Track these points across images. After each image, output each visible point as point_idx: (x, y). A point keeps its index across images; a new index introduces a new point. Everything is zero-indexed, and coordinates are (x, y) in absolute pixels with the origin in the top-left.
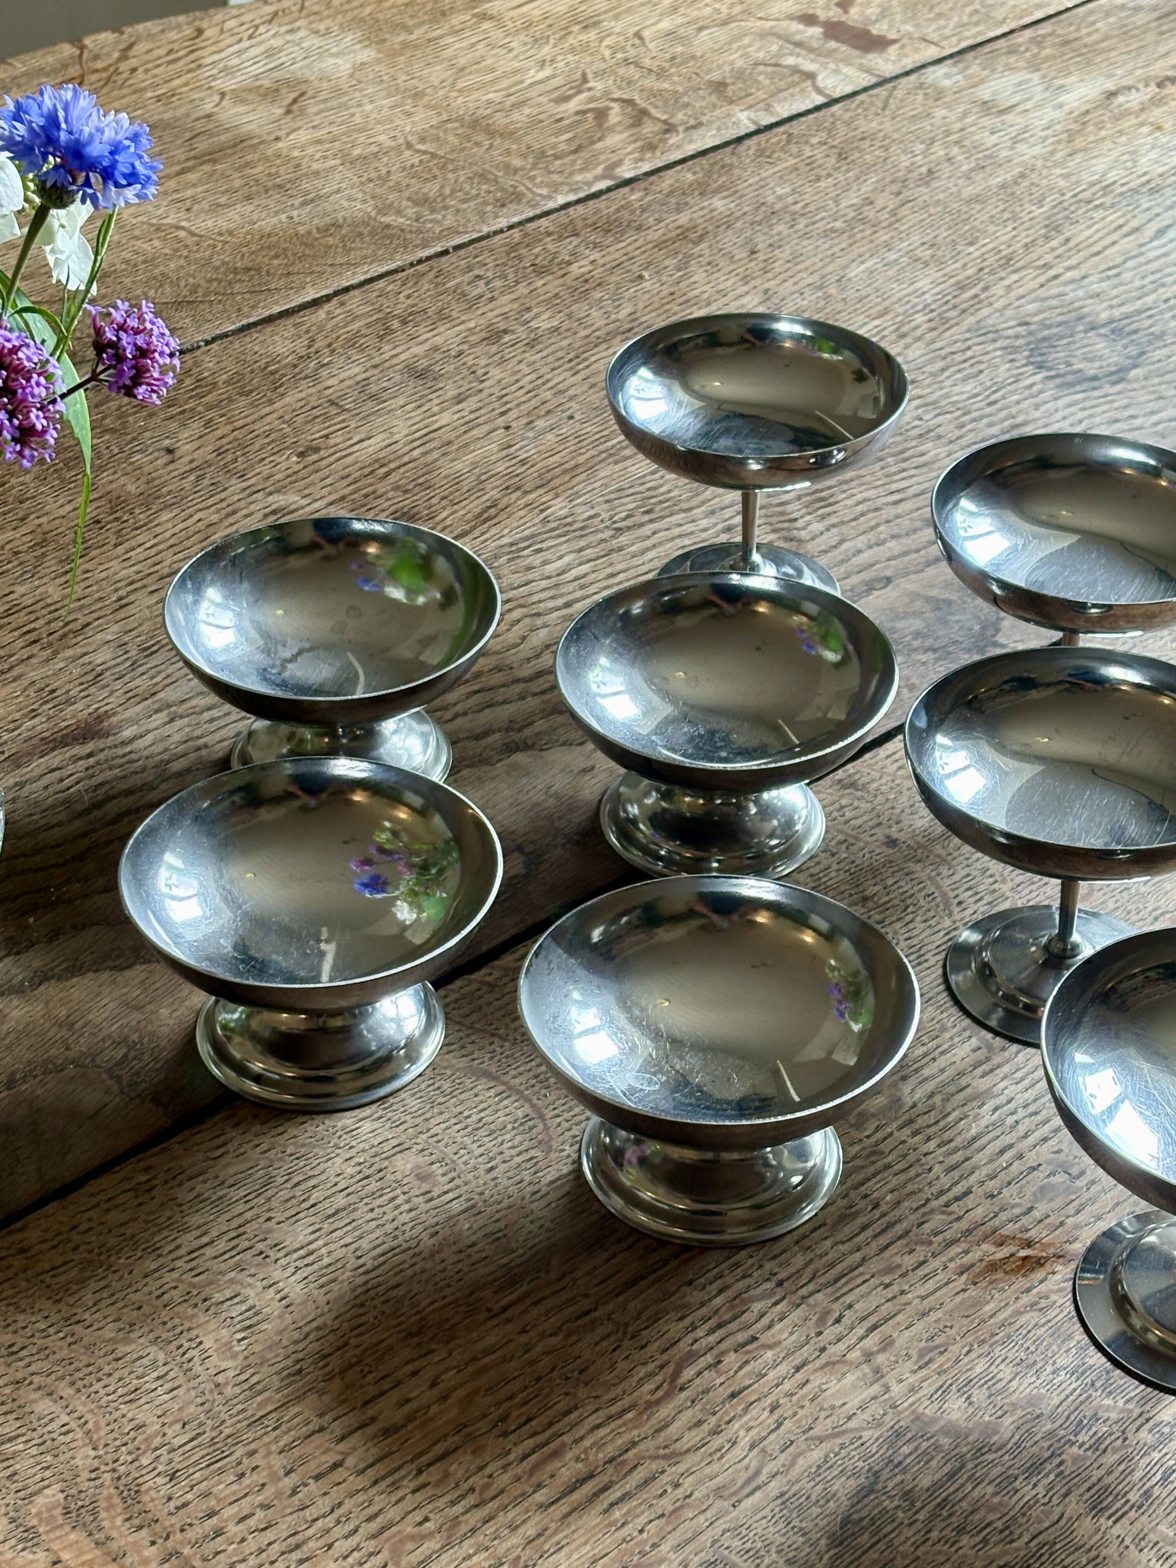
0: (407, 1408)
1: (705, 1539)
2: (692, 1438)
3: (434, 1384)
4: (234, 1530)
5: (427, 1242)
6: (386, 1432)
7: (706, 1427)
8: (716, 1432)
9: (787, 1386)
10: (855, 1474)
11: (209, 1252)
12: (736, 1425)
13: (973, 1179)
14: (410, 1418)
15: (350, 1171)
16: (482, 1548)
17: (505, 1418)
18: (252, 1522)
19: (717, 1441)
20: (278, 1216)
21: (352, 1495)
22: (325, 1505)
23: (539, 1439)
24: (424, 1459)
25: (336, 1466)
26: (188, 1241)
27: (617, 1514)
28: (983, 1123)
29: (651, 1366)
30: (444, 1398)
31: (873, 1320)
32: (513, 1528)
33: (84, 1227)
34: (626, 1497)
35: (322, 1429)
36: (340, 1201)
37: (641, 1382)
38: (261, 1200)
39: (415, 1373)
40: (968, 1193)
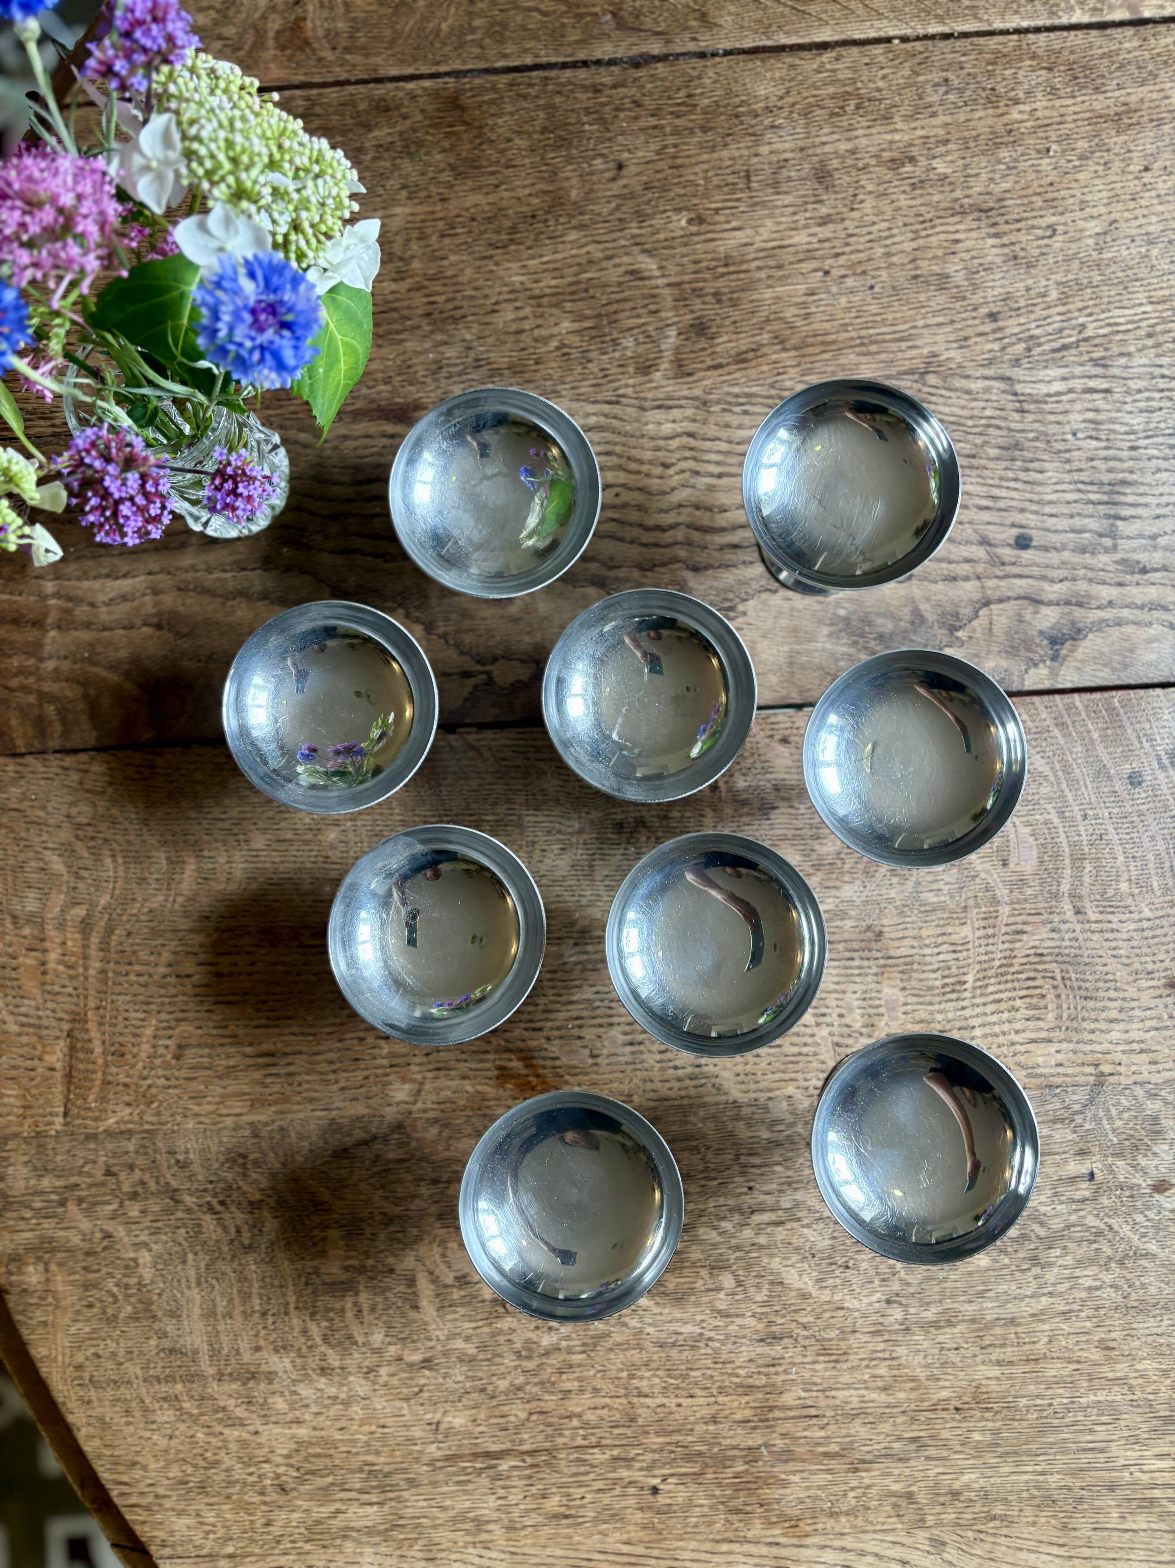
0: (234, 969)
1: (290, 1116)
2: (324, 1067)
3: (252, 964)
4: (133, 977)
5: (306, 887)
6: (218, 975)
7: (333, 1067)
8: (334, 1072)
9: (379, 1071)
10: (368, 1132)
11: (220, 824)
12: (345, 1075)
13: (550, 1024)
14: (231, 974)
15: (307, 820)
16: (209, 1056)
17: (264, 1002)
18: (141, 979)
19: (331, 1076)
20: (260, 824)
21: (184, 994)
22: (172, 991)
23: (270, 1023)
24: (221, 999)
25: (189, 976)
26: (217, 812)
27: (269, 1080)
28: (585, 997)
29: (338, 1021)
30: (250, 974)
31: (441, 1065)
32: (228, 1056)
33: (183, 772)
34: (277, 1075)
35: (196, 954)
36: (289, 835)
37: (328, 1025)
38: (259, 810)
39: (249, 953)
40: (540, 1029)
